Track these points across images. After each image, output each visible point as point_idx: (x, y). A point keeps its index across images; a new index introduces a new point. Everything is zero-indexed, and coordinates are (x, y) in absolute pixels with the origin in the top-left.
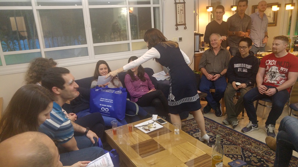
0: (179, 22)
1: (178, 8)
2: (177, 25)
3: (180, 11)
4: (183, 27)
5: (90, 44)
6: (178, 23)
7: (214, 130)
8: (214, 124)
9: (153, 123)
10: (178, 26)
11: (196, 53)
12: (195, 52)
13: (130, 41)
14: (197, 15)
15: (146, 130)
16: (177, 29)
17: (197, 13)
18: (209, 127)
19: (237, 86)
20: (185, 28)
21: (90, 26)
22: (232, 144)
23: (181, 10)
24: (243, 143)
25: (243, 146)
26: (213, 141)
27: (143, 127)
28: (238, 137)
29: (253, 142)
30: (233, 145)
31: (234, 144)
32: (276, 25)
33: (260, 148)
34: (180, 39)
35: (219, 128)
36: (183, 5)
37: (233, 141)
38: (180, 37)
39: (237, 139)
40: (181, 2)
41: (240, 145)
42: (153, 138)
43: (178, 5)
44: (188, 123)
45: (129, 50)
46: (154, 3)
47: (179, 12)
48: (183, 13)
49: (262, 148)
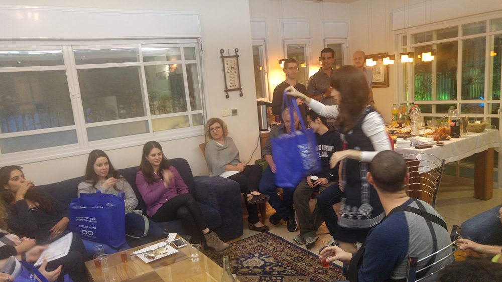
0: (231, 86)
1: (227, 64)
2: (227, 90)
3: (230, 69)
4: (238, 93)
5: (80, 124)
6: (229, 88)
7: (278, 253)
8: (281, 244)
9: (164, 247)
10: (228, 92)
11: (262, 132)
12: (261, 130)
13: (149, 117)
14: (266, 73)
15: (149, 257)
16: (227, 97)
17: (266, 71)
18: (271, 249)
19: (313, 181)
20: (241, 95)
21: (80, 96)
22: (299, 273)
23: (232, 67)
24: (315, 272)
25: (314, 277)
26: (271, 270)
27: (147, 254)
28: (312, 263)
29: (330, 268)
30: (299, 275)
31: (302, 274)
32: (388, 86)
33: (337, 278)
34: (235, 112)
35: (286, 251)
36: (234, 59)
37: (301, 270)
38: (234, 108)
39: (308, 266)
40: (231, 55)
41: (310, 276)
42: (156, 270)
43: (226, 60)
44: (242, 244)
45: (148, 131)
46: (186, 58)
47: (229, 71)
48: (235, 72)
49: (340, 278)
